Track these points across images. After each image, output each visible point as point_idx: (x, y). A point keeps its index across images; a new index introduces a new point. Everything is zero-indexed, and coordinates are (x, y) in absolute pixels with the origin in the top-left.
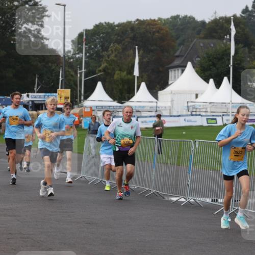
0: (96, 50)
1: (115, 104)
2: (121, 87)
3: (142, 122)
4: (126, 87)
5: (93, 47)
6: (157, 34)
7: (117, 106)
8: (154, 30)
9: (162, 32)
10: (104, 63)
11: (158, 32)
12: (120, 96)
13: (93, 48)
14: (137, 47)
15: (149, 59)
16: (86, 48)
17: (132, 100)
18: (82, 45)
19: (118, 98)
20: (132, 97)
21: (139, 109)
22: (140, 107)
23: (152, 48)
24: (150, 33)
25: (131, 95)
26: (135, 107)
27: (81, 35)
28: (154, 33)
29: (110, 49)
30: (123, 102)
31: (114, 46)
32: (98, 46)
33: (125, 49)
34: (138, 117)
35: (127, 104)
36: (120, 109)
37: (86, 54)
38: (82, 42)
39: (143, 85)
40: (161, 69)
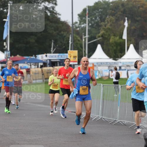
0: (96, 21)
1: (111, 61)
2: (115, 48)
3: (131, 74)
4: (119, 48)
5: (93, 18)
6: (141, 8)
7: (112, 63)
8: (139, 5)
9: (145, 7)
10: (102, 31)
11: (142, 7)
12: (114, 55)
13: (94, 20)
14: (126, 18)
15: (135, 27)
16: (88, 20)
17: (123, 57)
18: (86, 18)
19: (113, 56)
20: (123, 55)
21: (129, 64)
22: (129, 62)
23: (138, 19)
24: (136, 7)
25: (123, 54)
26: (126, 62)
27: (85, 10)
28: (139, 7)
29: (106, 20)
30: (117, 59)
31: (109, 18)
32: (98, 18)
33: (117, 20)
34: (128, 70)
35: (120, 60)
36: (115, 64)
37: (88, 24)
38: (86, 15)
39: (132, 46)
40: (144, 34)
